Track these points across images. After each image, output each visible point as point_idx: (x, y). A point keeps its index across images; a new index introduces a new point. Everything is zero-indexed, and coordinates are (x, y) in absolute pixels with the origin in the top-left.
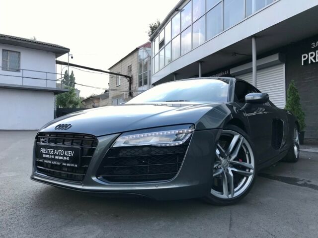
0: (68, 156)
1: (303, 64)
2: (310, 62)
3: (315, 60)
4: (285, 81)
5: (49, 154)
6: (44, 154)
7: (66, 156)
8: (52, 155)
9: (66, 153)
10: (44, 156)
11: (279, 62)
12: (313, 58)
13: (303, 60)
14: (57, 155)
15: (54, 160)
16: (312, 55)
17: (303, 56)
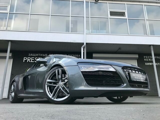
1: (24, 61)
2: (28, 61)
3: (31, 61)
4: (11, 67)
11: (11, 57)
12: (30, 60)
13: (24, 59)
16: (29, 59)
17: (24, 58)
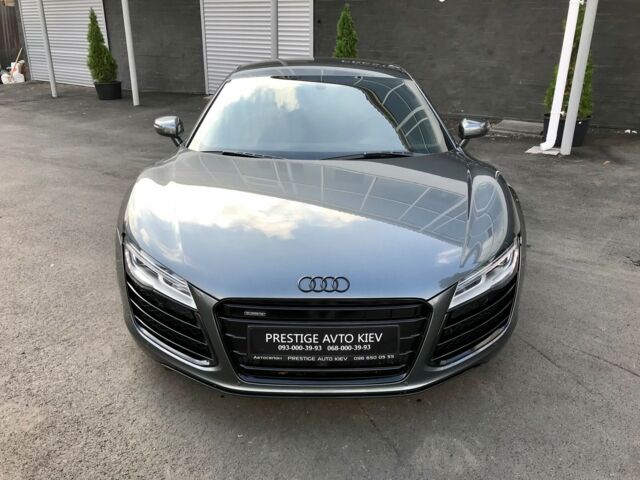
0: (368, 343)
5: (304, 344)
6: (282, 344)
7: (362, 344)
8: (313, 345)
9: (360, 338)
10: (280, 348)
14: (332, 344)
15: (325, 352)
